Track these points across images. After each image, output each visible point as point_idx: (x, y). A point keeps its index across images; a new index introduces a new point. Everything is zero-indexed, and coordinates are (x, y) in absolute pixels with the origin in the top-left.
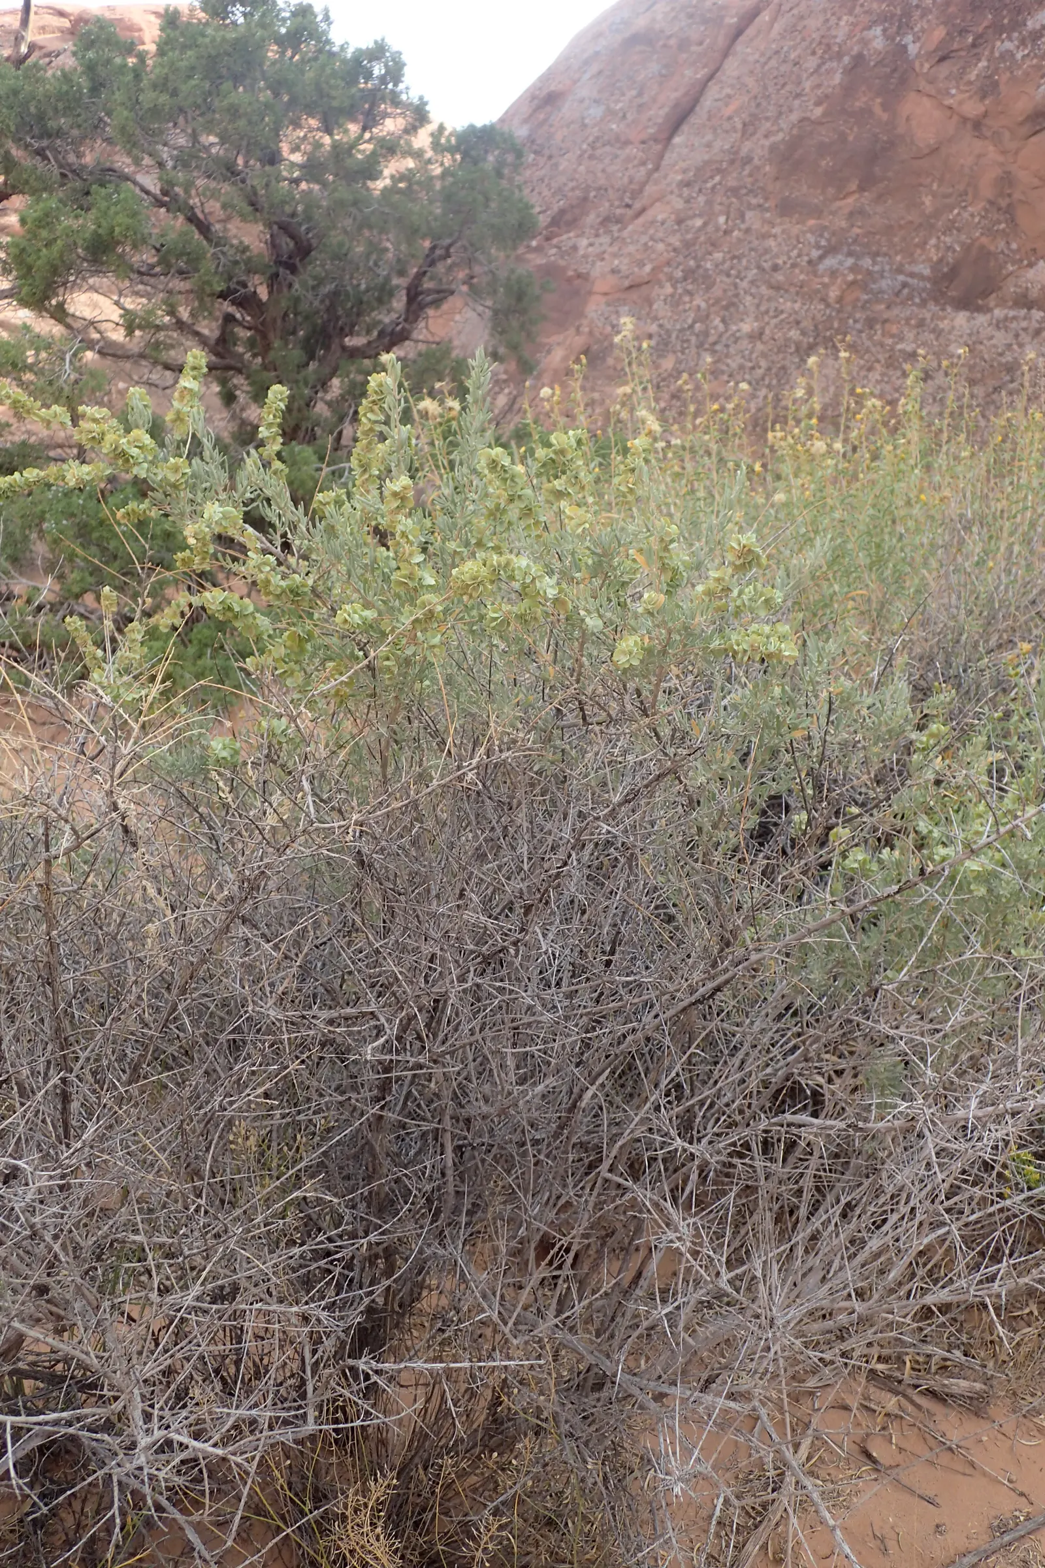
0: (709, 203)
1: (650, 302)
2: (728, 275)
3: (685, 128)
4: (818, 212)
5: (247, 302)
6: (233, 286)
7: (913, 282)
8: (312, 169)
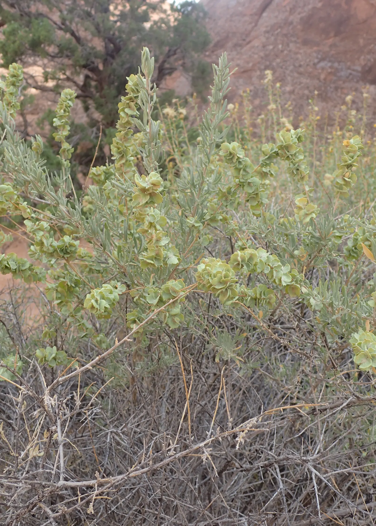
0: (276, 40)
1: (250, 78)
2: (282, 68)
3: (268, 10)
4: (318, 45)
5: (94, 70)
6: (89, 63)
7: (354, 73)
8: (123, 16)
